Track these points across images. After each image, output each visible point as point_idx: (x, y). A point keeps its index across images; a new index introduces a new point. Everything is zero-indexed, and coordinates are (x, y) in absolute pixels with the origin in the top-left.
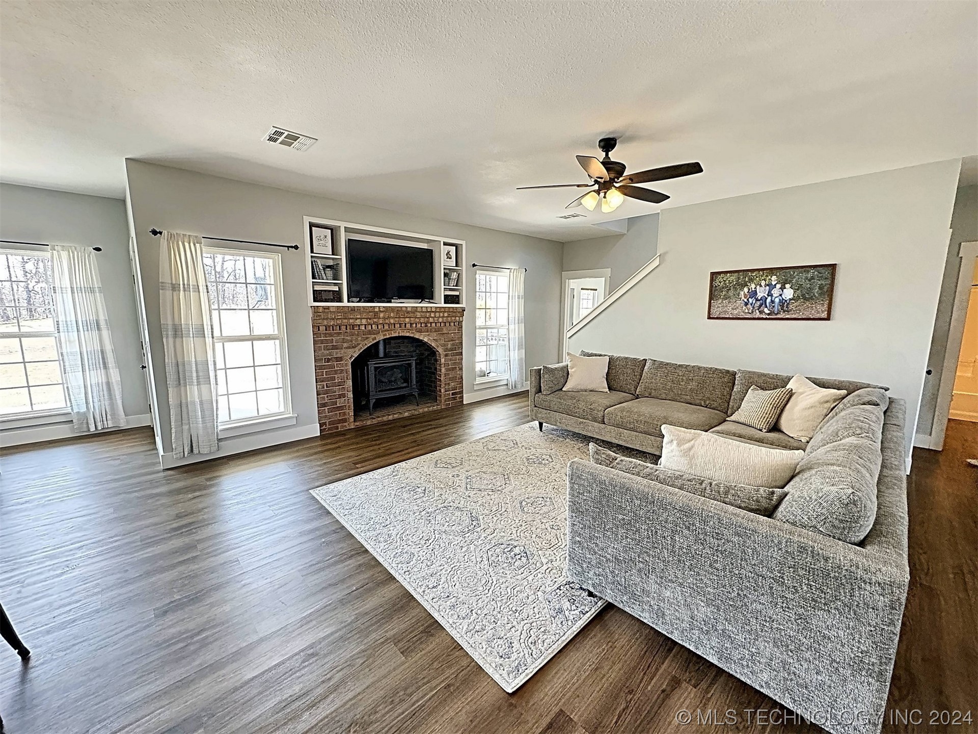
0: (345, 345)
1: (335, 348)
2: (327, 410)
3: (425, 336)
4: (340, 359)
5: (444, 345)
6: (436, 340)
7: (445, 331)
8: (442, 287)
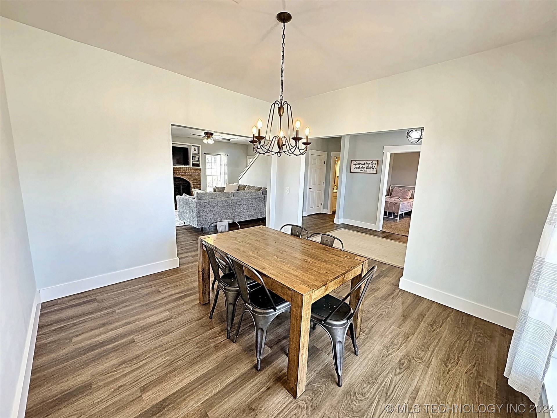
3: (184, 177)
5: (193, 181)
6: (189, 179)
7: (193, 176)
8: (192, 161)
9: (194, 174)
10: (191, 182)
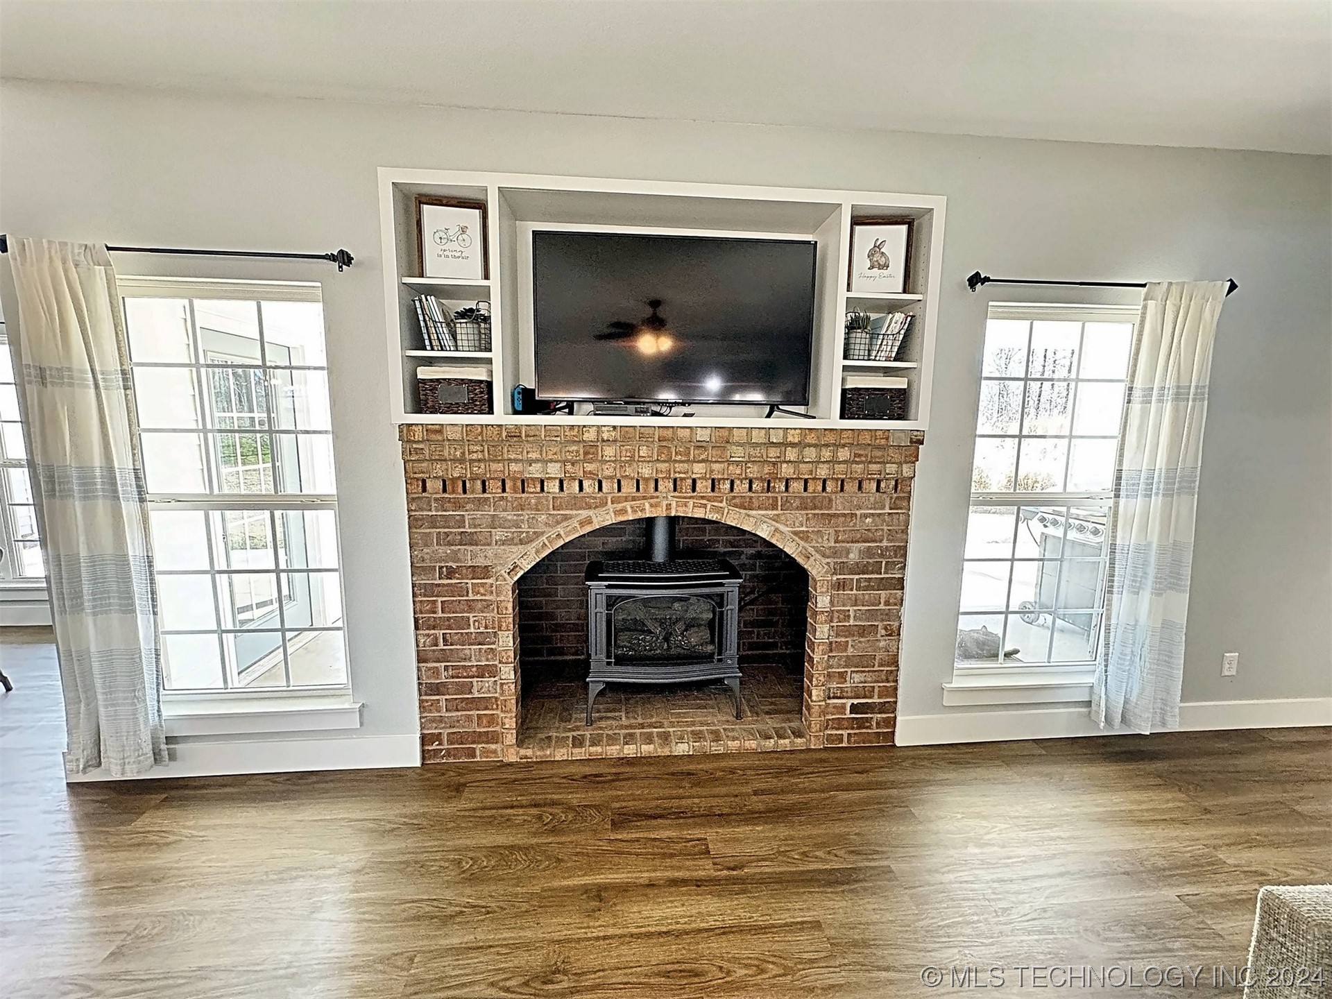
1: (468, 540)
2: (443, 704)
3: (763, 521)
4: (485, 572)
5: (835, 553)
6: (804, 536)
7: (839, 507)
8: (840, 362)
9: (851, 487)
10: (816, 569)
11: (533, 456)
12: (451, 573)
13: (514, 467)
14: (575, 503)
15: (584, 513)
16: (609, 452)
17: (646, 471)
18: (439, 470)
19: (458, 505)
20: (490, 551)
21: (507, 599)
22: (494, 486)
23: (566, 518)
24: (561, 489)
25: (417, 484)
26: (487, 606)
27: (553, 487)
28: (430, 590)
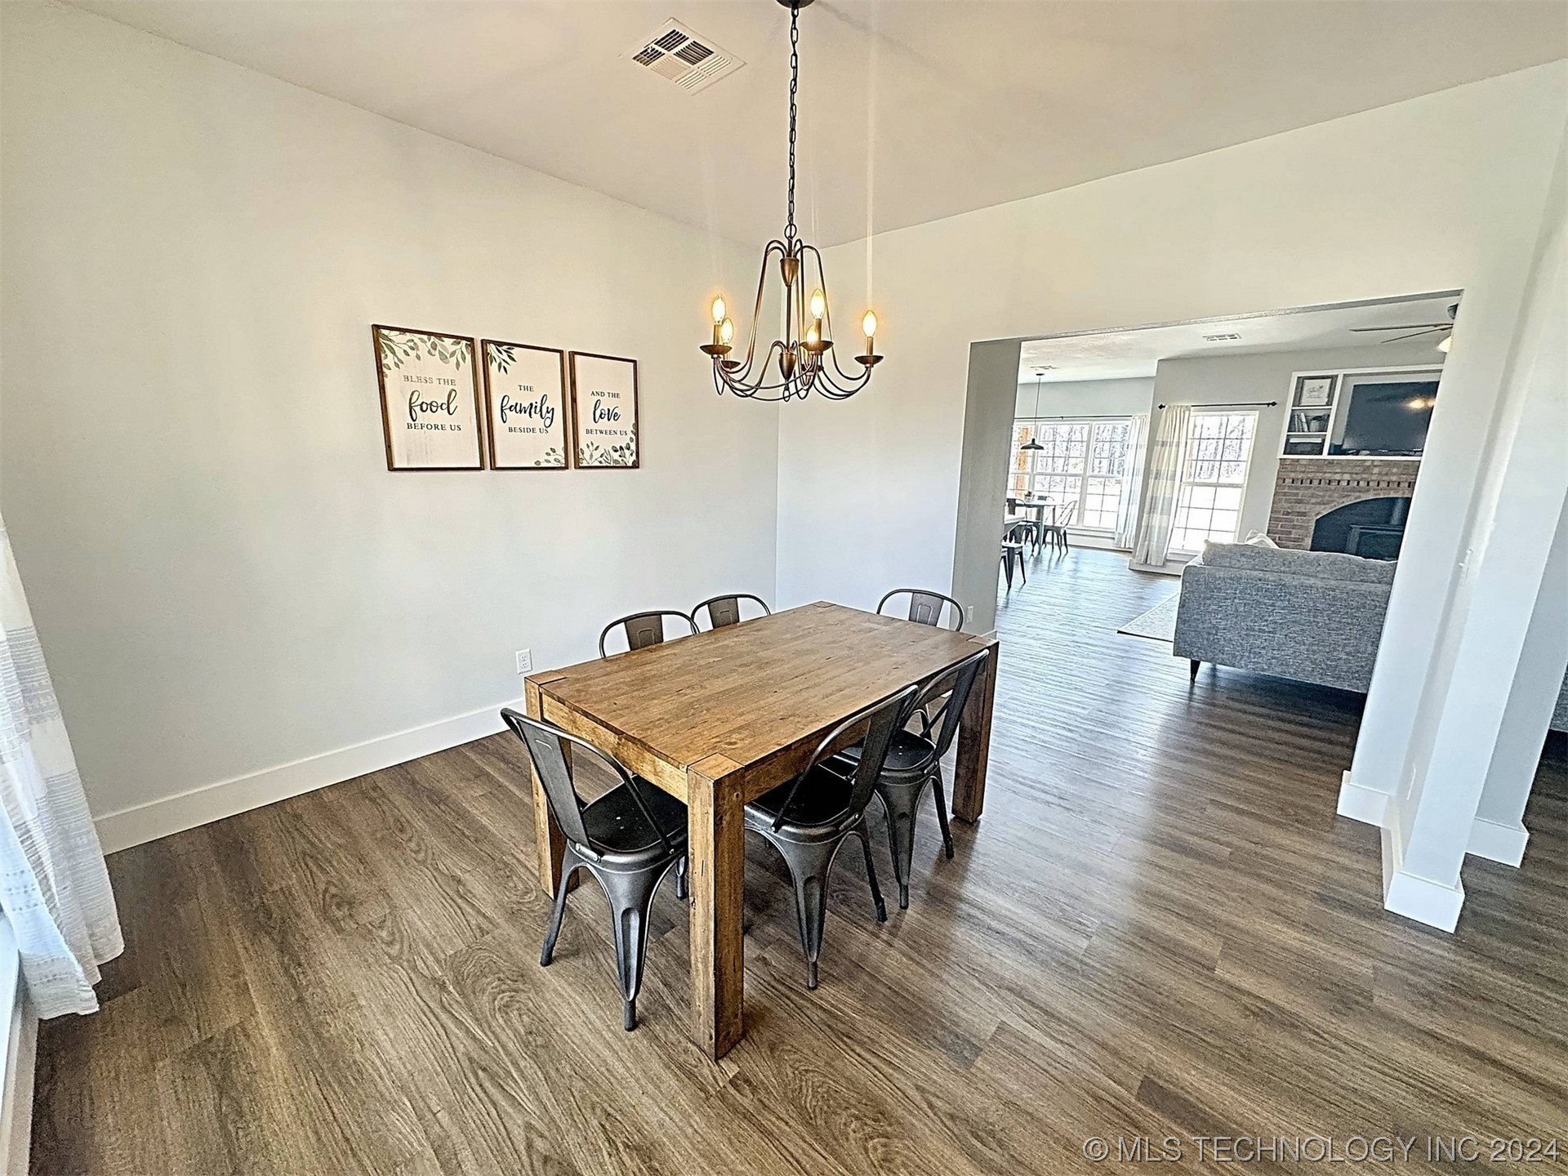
0: (1313, 500)
1: (1300, 502)
4: (1304, 514)
11: (1338, 471)
12: (1288, 514)
13: (1327, 475)
14: (1353, 490)
15: (1358, 494)
16: (1376, 470)
17: (1394, 478)
18: (1293, 475)
19: (1297, 488)
20: (1308, 507)
21: (1313, 525)
22: (1316, 483)
23: (1348, 496)
24: (1348, 484)
25: (1281, 479)
26: (1301, 527)
27: (1344, 484)
28: (1277, 519)
